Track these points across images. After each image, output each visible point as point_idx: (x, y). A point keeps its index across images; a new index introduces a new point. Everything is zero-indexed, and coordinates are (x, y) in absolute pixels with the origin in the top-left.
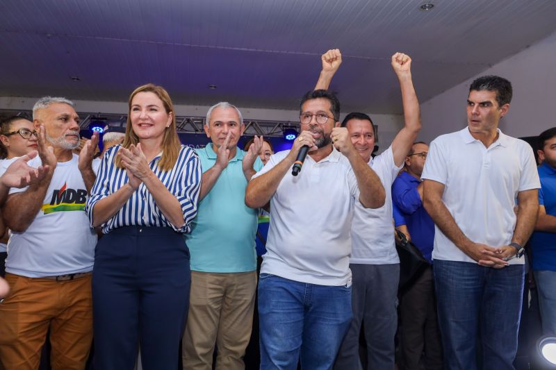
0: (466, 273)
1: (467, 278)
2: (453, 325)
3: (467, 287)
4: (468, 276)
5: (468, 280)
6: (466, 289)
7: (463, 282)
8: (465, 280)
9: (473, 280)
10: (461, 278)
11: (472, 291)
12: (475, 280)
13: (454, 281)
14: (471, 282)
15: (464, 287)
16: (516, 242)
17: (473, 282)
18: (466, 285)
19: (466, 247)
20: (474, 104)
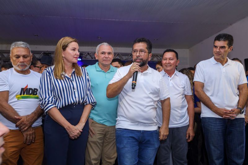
0: (218, 123)
1: (218, 125)
2: (213, 147)
3: (218, 129)
4: (218, 124)
5: (219, 126)
6: (217, 130)
7: (217, 127)
8: (217, 126)
9: (221, 126)
10: (215, 125)
11: (221, 131)
12: (222, 126)
13: (212, 127)
14: (220, 127)
15: (217, 129)
16: (239, 107)
17: (221, 127)
18: (218, 128)
19: (215, 110)
20: (217, 47)
